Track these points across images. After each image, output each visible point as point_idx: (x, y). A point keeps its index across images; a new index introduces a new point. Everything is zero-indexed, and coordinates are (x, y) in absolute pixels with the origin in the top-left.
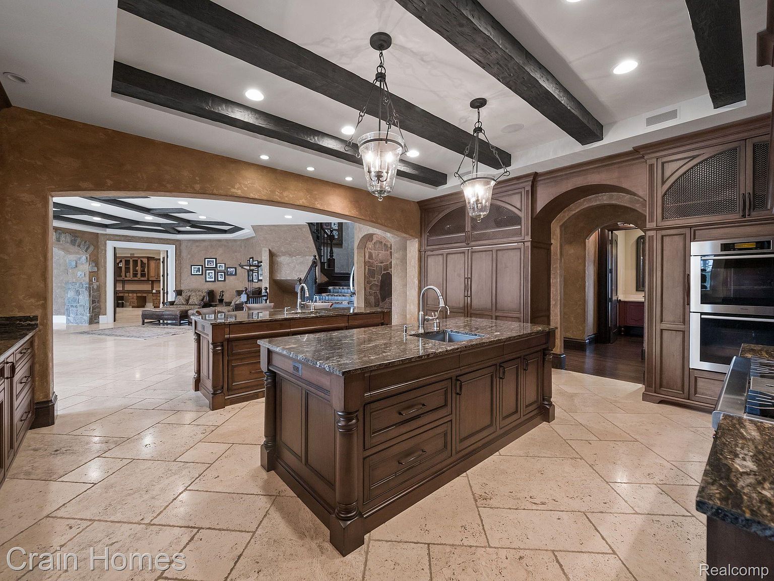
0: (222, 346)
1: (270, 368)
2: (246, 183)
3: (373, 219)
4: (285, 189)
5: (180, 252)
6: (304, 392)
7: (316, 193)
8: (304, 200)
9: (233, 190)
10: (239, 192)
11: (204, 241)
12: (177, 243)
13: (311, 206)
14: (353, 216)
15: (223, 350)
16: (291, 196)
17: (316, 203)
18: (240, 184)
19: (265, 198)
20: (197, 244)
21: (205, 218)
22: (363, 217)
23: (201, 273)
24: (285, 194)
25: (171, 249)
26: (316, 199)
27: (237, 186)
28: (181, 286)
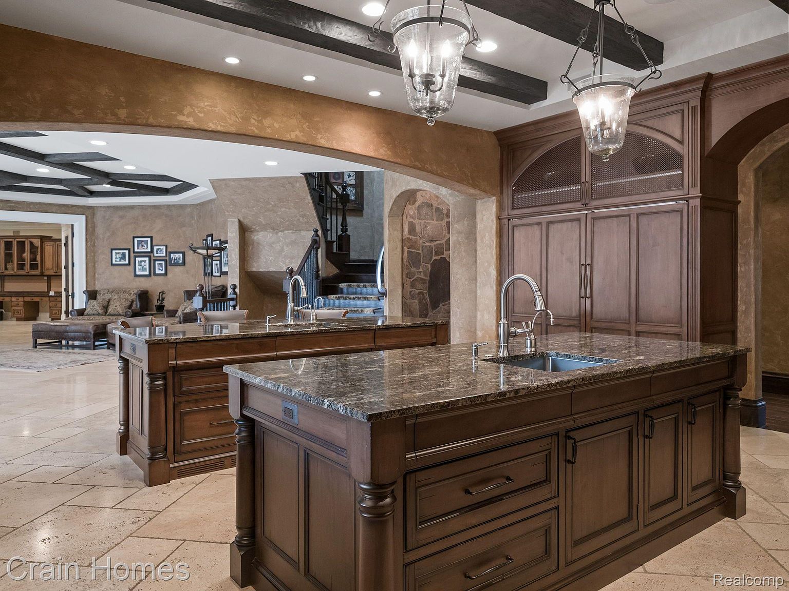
0: (165, 379)
1: (245, 413)
2: (202, 105)
3: (417, 163)
4: (267, 114)
5: (94, 228)
6: (302, 453)
7: (318, 119)
8: (297, 133)
9: (181, 118)
10: (191, 121)
11: (132, 207)
12: (89, 212)
13: (310, 143)
14: (381, 157)
15: (165, 385)
16: (276, 125)
17: (319, 136)
18: (192, 106)
19: (233, 129)
20: (121, 213)
21: (134, 168)
22: (399, 160)
23: (127, 262)
24: (267, 122)
25: (79, 222)
26: (318, 130)
27: (187, 110)
28: (94, 284)
